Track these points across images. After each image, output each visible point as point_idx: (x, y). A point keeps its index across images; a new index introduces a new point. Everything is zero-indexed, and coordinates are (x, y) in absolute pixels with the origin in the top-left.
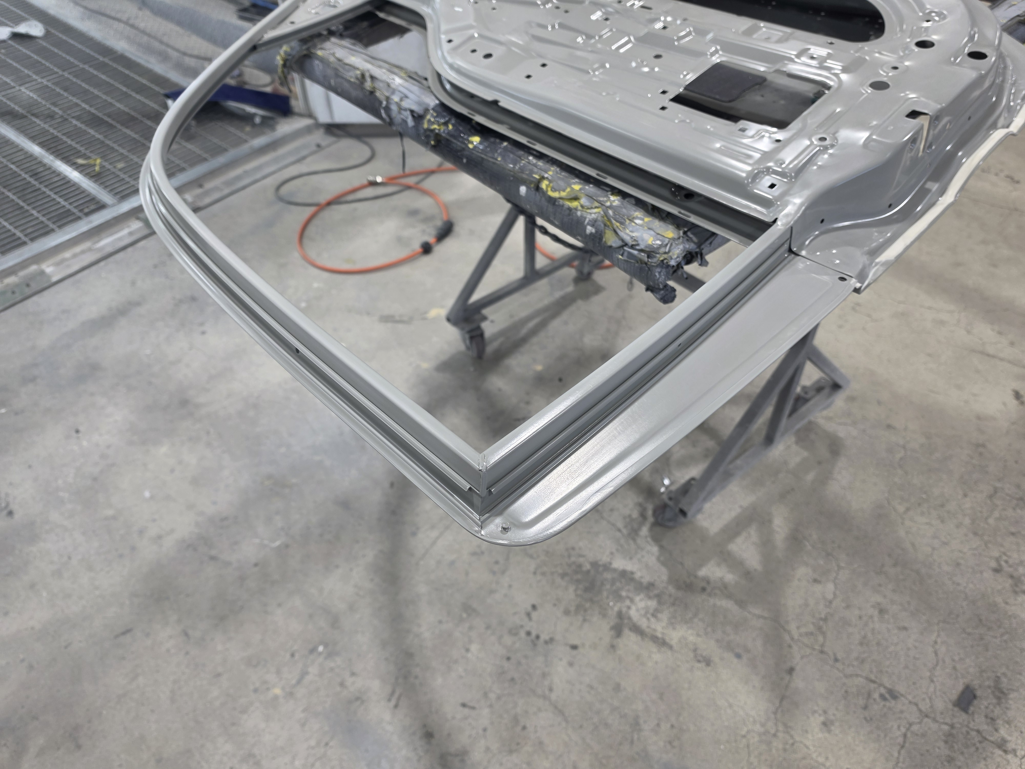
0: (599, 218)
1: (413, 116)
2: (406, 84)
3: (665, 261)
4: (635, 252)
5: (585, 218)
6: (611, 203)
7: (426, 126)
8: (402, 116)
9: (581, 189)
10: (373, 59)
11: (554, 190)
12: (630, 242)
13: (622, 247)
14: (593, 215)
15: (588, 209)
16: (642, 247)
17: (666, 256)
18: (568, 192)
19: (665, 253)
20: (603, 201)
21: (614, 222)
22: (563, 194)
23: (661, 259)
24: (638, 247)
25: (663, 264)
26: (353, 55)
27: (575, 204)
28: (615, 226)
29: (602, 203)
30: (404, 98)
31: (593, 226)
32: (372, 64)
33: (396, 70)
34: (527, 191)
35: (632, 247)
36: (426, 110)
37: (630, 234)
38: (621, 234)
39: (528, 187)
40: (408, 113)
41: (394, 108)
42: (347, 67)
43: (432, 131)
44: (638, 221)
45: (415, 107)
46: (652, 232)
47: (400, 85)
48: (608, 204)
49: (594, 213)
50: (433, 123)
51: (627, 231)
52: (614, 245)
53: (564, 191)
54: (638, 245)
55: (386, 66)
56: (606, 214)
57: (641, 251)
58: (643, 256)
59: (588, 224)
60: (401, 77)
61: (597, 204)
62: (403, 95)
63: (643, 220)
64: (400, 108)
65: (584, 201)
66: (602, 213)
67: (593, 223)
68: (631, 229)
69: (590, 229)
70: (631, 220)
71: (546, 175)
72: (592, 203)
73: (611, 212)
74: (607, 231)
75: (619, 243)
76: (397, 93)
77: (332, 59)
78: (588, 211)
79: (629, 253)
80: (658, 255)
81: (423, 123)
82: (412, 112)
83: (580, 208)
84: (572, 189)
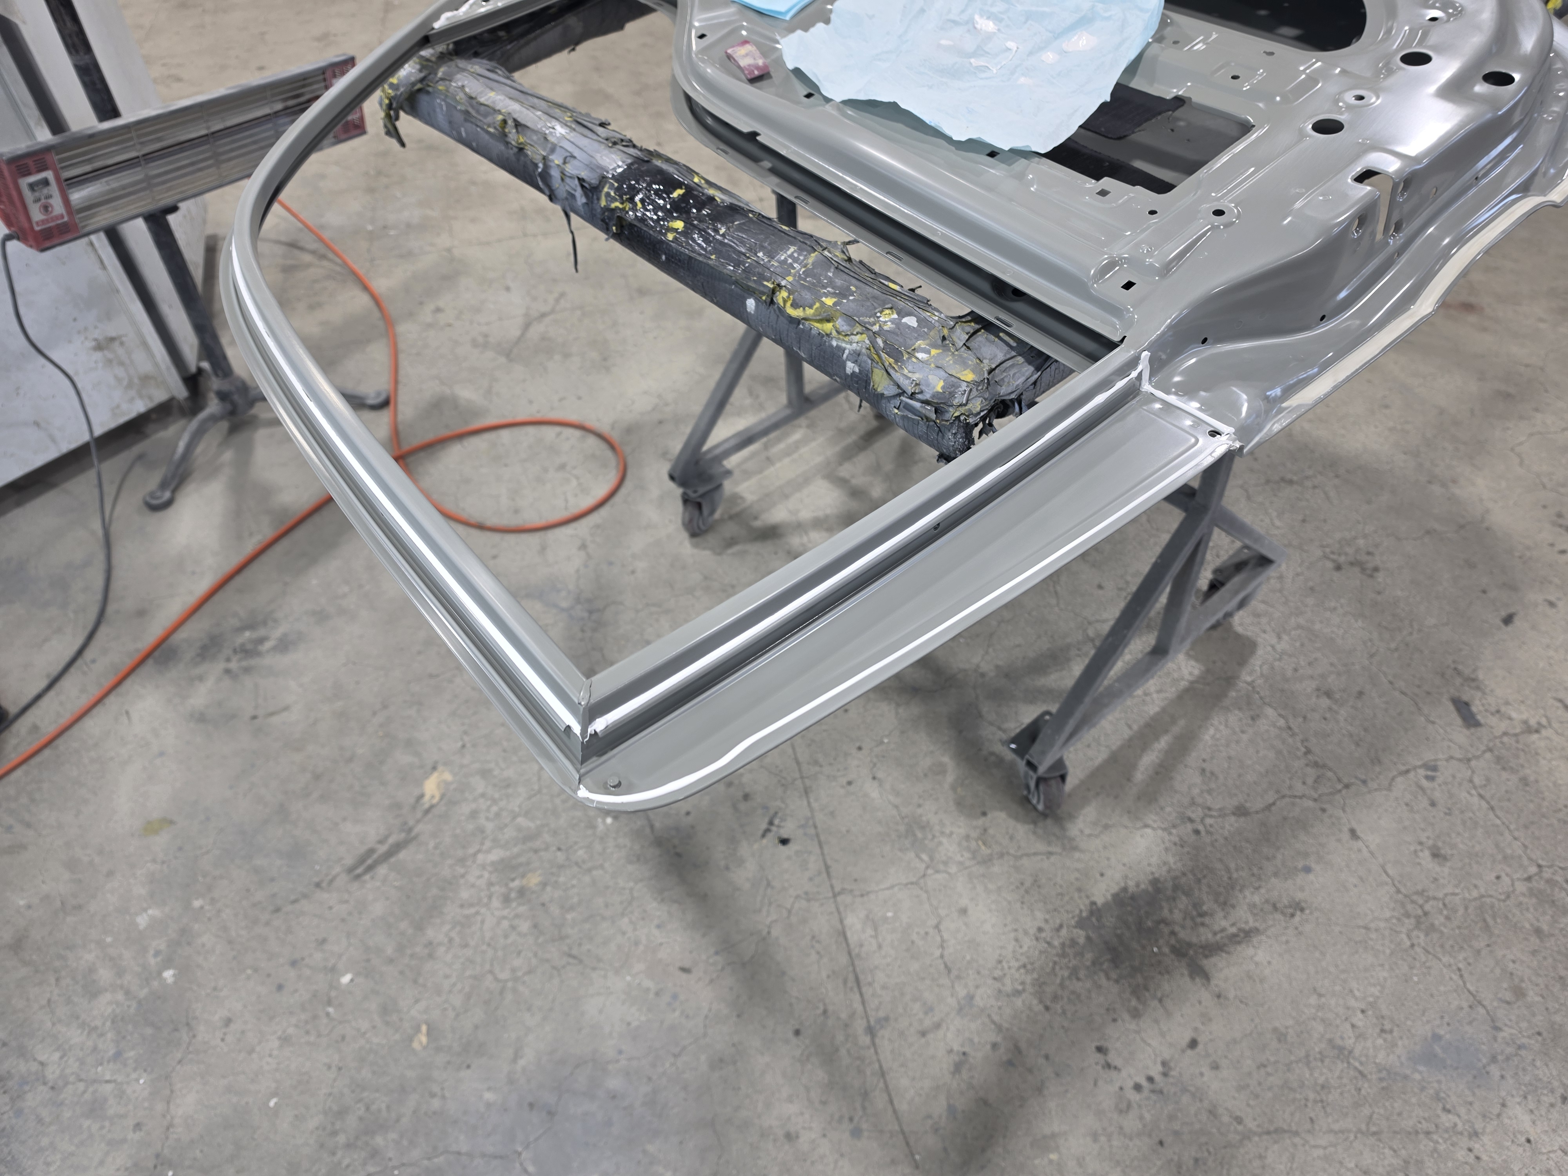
0: (864, 351)
1: (582, 186)
2: (572, 136)
3: (962, 418)
4: (917, 405)
5: (844, 350)
6: (880, 326)
7: (603, 203)
8: (567, 188)
9: (835, 304)
10: (523, 94)
11: (795, 305)
12: (910, 389)
13: (899, 395)
14: (855, 345)
15: (846, 335)
16: (927, 396)
17: (962, 410)
18: (817, 308)
19: (961, 405)
20: (869, 323)
21: (884, 356)
22: (810, 312)
23: (956, 414)
24: (919, 396)
25: (960, 421)
26: (492, 89)
27: (828, 327)
28: (887, 364)
29: (867, 326)
30: (568, 159)
31: (855, 362)
32: (521, 103)
33: (557, 112)
34: (757, 306)
35: (912, 396)
36: (603, 179)
37: (910, 375)
38: (896, 376)
39: (758, 300)
40: (576, 181)
41: (555, 173)
42: (482, 108)
43: (613, 210)
44: (920, 355)
45: (584, 174)
46: (942, 373)
47: (563, 137)
48: (876, 328)
49: (857, 343)
50: (615, 200)
51: (906, 372)
52: (886, 393)
53: (811, 307)
54: (921, 392)
55: (543, 104)
56: (873, 343)
57: (926, 402)
58: (929, 411)
59: (847, 359)
60: (565, 125)
61: (859, 329)
62: (568, 154)
63: (929, 352)
64: (563, 176)
65: (840, 323)
66: (868, 342)
67: (856, 356)
68: (910, 368)
69: (851, 367)
70: (911, 355)
71: (783, 283)
72: (853, 326)
73: (880, 341)
74: (875, 370)
75: (893, 391)
76: (558, 149)
77: (460, 96)
78: (846, 339)
79: (907, 404)
80: (951, 409)
81: (599, 199)
82: (581, 180)
83: (834, 333)
84: (823, 304)
